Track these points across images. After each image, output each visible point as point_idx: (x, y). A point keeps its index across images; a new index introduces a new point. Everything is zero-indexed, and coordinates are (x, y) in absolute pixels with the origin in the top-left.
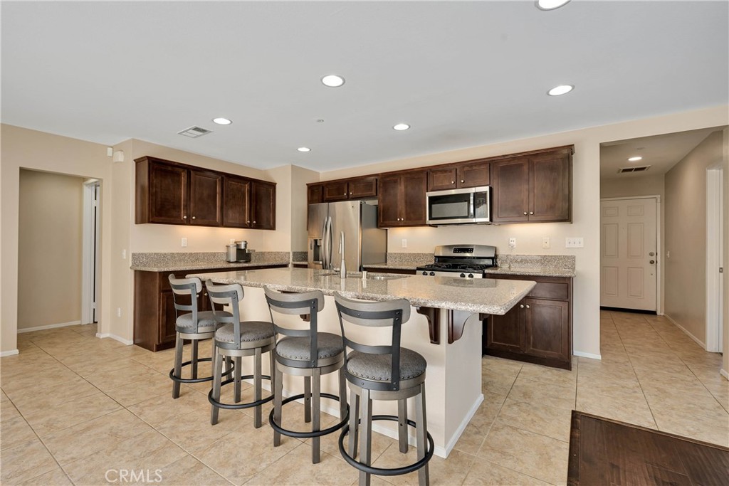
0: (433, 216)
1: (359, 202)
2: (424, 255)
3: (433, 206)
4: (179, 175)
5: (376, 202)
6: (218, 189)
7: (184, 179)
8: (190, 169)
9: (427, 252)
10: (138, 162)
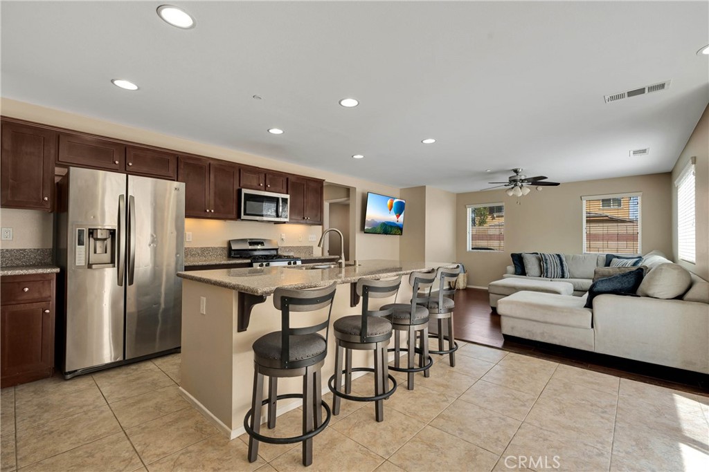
0: (247, 212)
2: (214, 249)
3: (247, 202)
9: (216, 246)
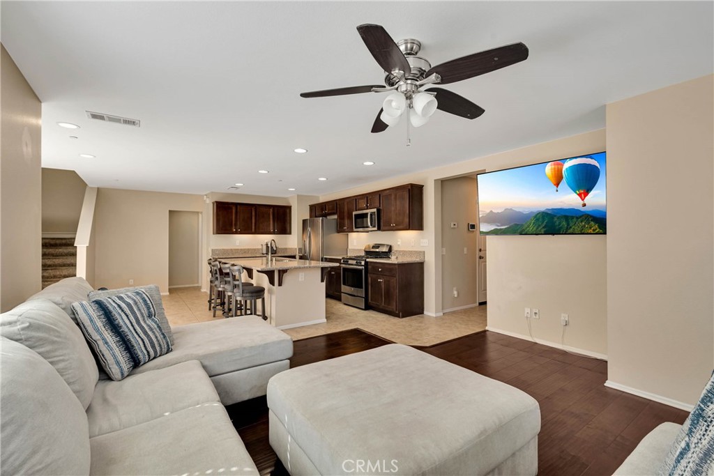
0: (356, 226)
1: (321, 218)
3: (356, 220)
4: (231, 209)
5: (336, 217)
6: (253, 213)
7: (234, 211)
8: (236, 205)
10: (213, 203)
